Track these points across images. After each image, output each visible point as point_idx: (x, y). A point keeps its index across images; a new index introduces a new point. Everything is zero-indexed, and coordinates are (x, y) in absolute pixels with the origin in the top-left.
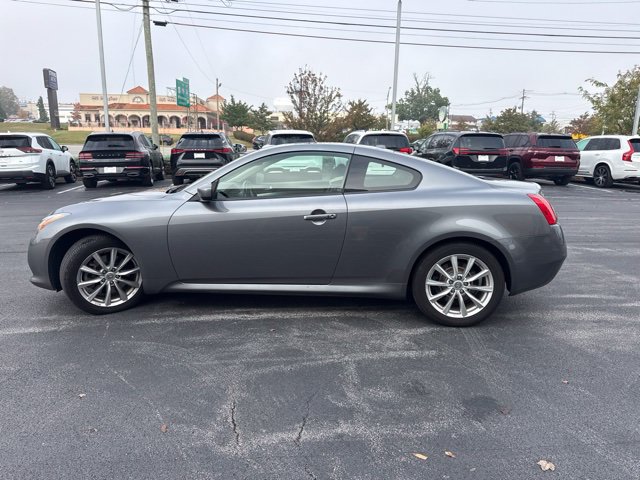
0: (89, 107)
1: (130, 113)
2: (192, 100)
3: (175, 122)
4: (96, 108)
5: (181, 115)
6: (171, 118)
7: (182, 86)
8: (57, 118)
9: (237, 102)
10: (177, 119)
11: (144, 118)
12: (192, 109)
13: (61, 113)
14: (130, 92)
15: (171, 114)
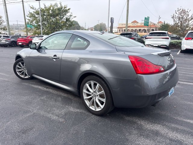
0: (120, 27)
1: (131, 29)
2: (150, 23)
3: (144, 31)
4: (122, 28)
5: (146, 29)
6: (143, 30)
7: (147, 19)
8: (112, 31)
9: (166, 23)
10: (145, 30)
11: (135, 30)
12: (149, 27)
13: (113, 30)
14: (132, 22)
15: (143, 29)
